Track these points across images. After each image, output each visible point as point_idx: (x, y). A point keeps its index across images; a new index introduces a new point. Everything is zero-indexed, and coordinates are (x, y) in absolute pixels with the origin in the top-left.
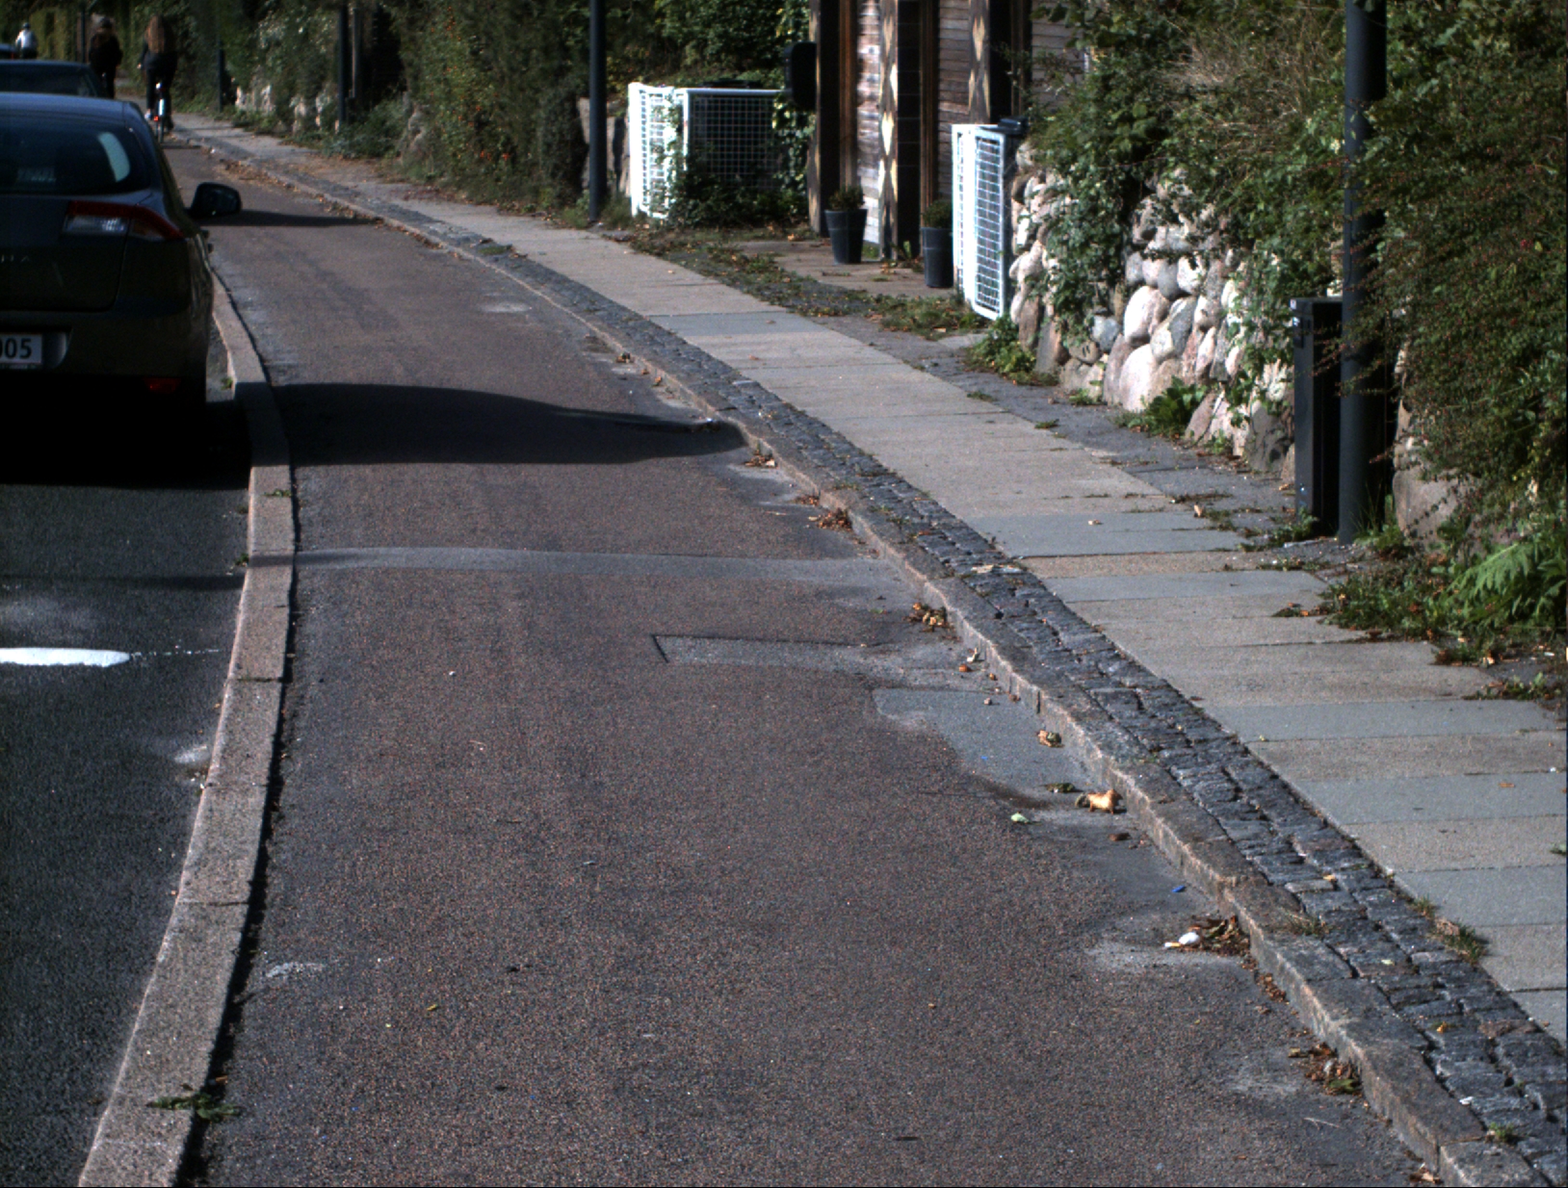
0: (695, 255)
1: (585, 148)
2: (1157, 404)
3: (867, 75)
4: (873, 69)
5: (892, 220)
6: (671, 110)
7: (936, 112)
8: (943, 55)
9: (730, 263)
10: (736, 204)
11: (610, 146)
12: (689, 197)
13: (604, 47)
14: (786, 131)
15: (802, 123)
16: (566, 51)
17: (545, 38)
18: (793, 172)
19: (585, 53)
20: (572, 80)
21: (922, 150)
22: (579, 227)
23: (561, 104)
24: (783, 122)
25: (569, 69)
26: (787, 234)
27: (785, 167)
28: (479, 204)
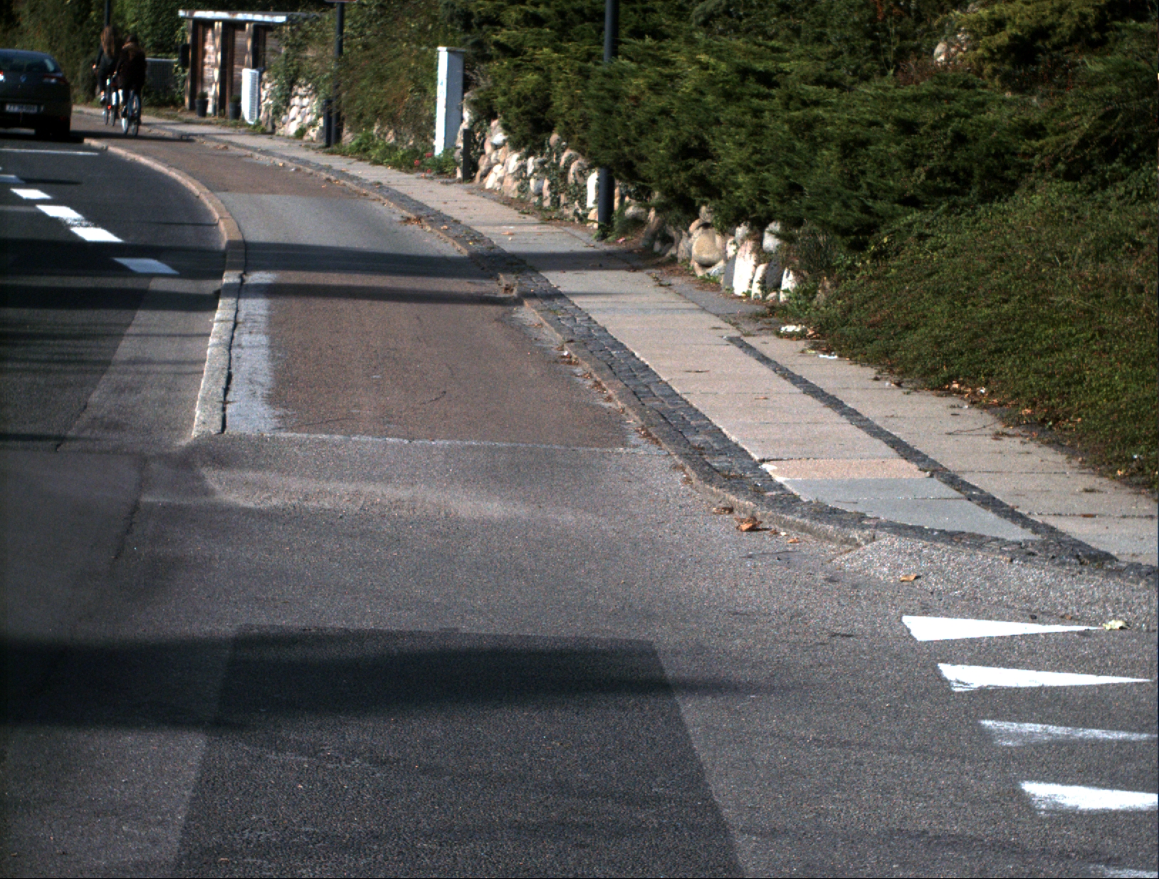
2: (297, 133)
3: (208, 56)
4: (211, 53)
5: (217, 103)
7: (233, 68)
8: (236, 49)
14: (178, 74)
15: (184, 72)
18: (180, 89)
21: (228, 81)
24: (177, 71)
26: (178, 109)
27: (177, 86)
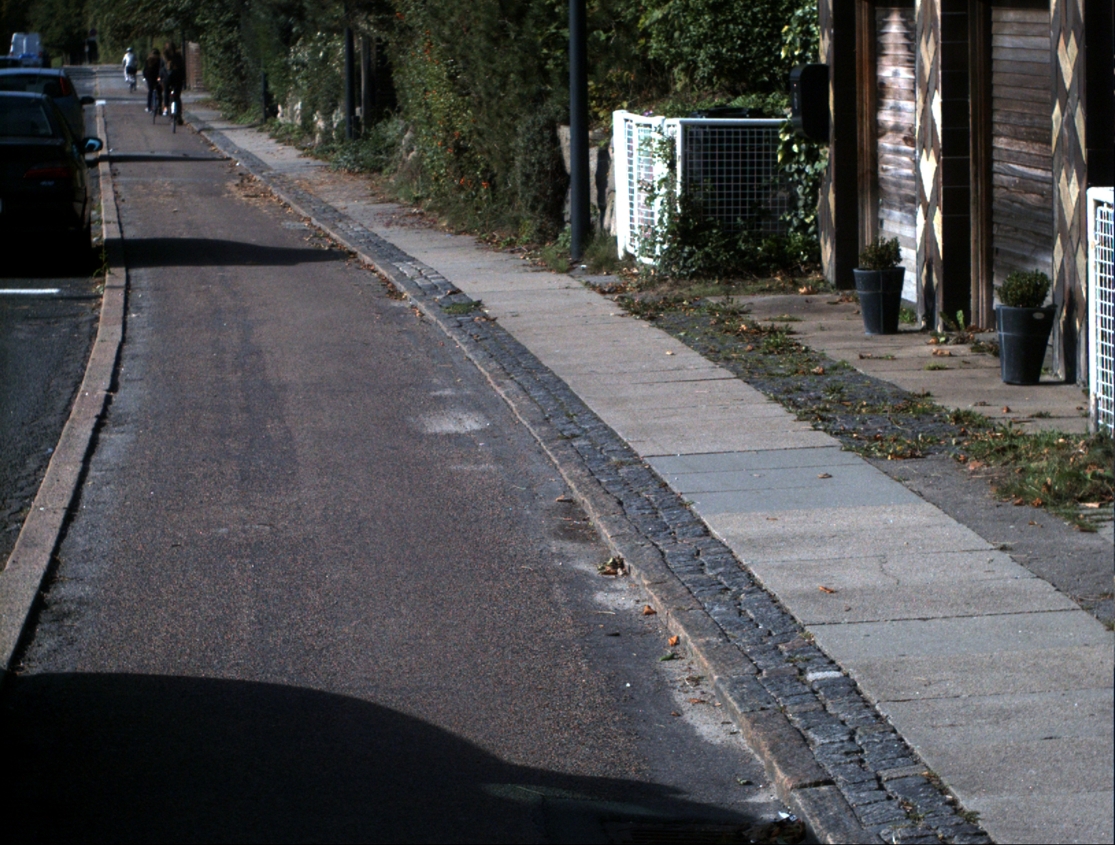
0: (695, 319)
1: (568, 177)
3: (890, 102)
4: (897, 95)
5: (935, 280)
6: (661, 143)
7: (989, 149)
8: (996, 79)
9: (739, 335)
10: (739, 252)
11: (593, 179)
12: (683, 243)
13: (585, 69)
14: (794, 166)
15: (813, 157)
16: (545, 75)
17: (522, 61)
18: (802, 212)
19: (565, 76)
20: (552, 106)
21: (972, 196)
22: (560, 271)
23: (541, 132)
24: (789, 156)
25: (548, 94)
26: (797, 286)
27: (792, 204)
28: (458, 233)
